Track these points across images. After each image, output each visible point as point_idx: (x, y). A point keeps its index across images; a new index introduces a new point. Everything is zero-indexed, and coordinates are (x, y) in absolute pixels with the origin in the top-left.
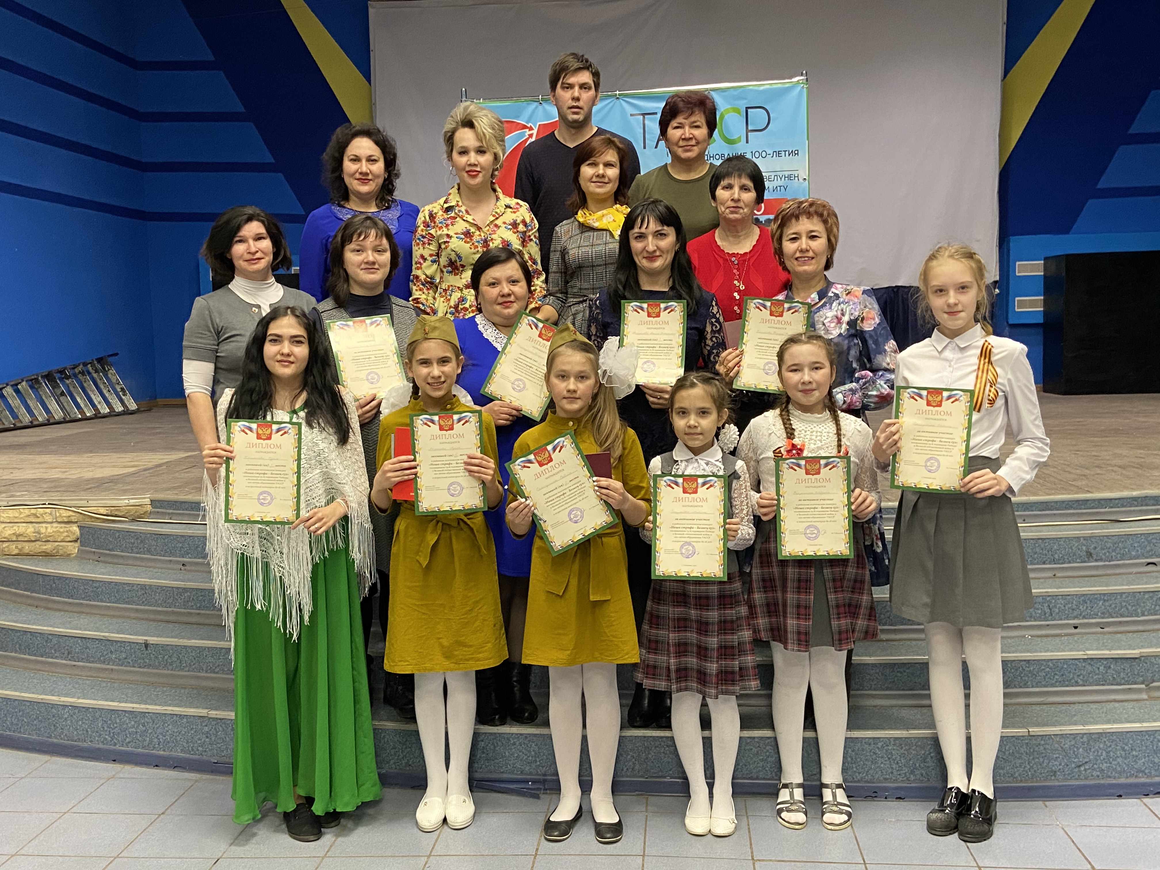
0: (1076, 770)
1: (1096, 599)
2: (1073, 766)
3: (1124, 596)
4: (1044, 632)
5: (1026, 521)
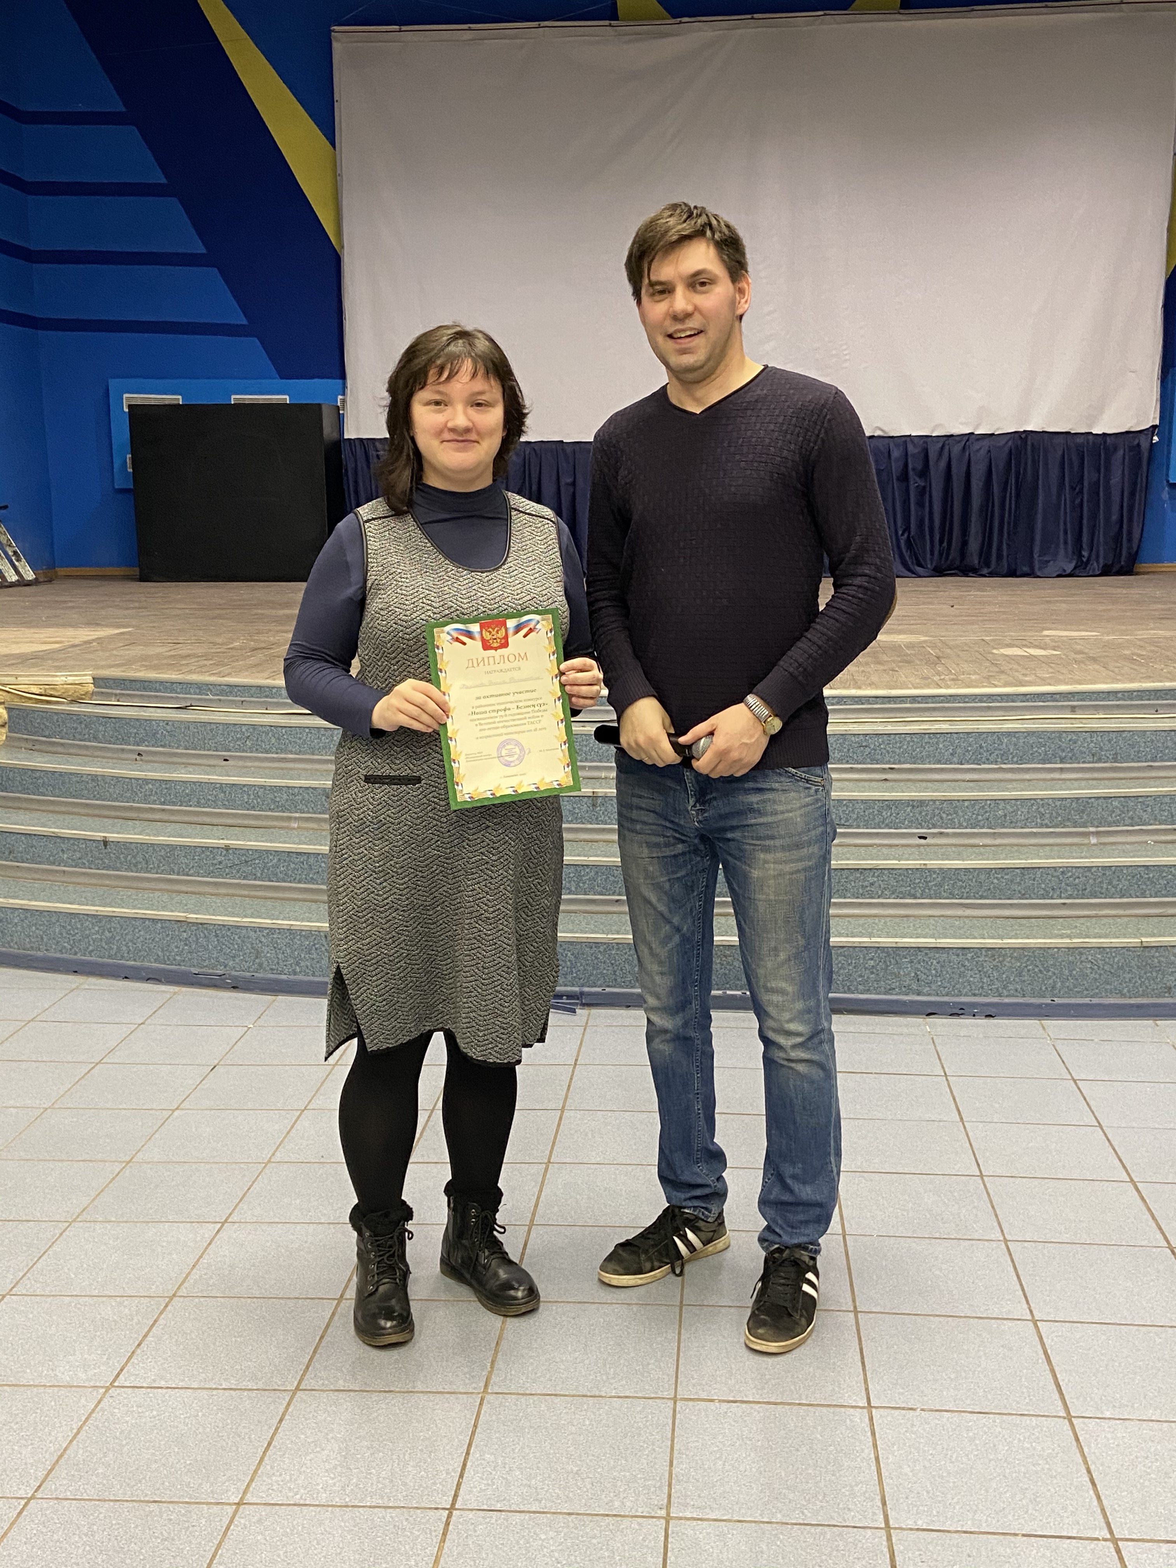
4: (1169, 838)
5: (1159, 711)
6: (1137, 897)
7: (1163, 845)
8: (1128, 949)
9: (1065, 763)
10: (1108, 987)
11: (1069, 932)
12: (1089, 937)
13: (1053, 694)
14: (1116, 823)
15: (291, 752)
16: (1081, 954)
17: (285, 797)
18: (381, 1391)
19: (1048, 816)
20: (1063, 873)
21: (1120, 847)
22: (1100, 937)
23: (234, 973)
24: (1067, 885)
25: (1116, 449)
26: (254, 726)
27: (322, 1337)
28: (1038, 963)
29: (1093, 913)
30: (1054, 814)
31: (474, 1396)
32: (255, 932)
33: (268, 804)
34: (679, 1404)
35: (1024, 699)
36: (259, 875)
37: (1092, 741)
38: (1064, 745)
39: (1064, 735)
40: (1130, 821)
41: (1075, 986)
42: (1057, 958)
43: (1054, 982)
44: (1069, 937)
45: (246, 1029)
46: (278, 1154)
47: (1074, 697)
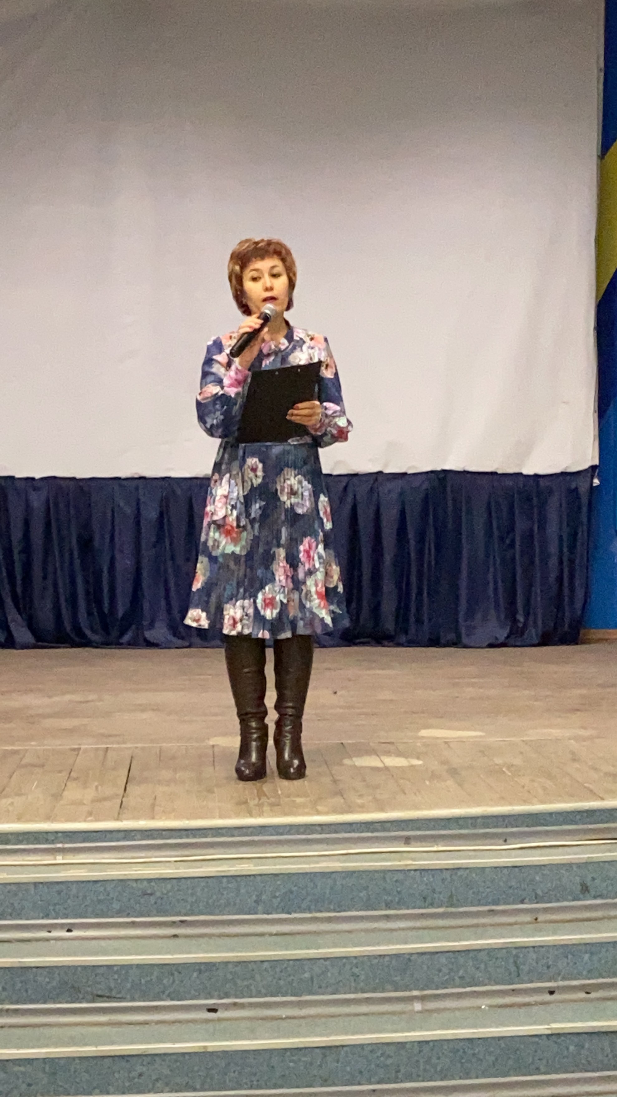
4: (506, 1001)
5: (508, 841)
7: (500, 1010)
9: (392, 909)
13: (383, 822)
14: (444, 984)
19: (363, 977)
20: (372, 1052)
25: (550, 492)
30: (371, 975)
35: (350, 829)
37: (422, 882)
40: (461, 981)
47: (407, 825)
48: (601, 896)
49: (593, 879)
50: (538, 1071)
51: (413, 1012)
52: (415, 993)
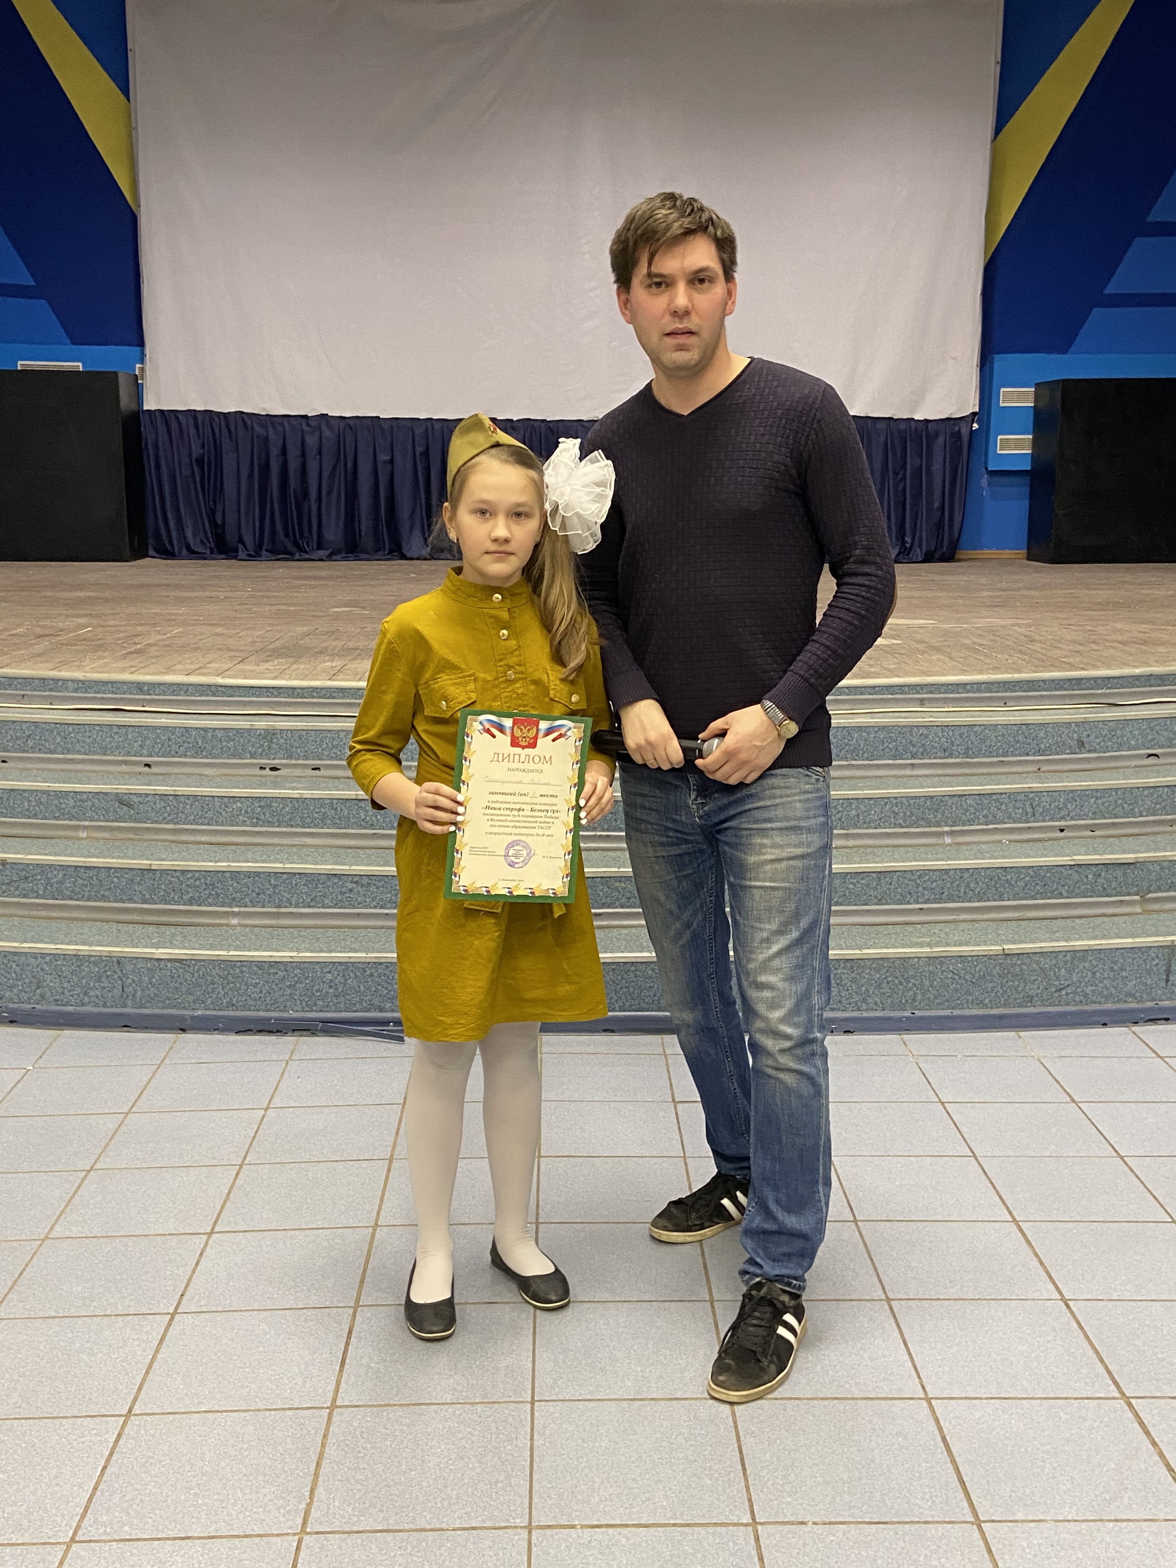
0: (1057, 994)
1: (1088, 795)
2: (1053, 990)
3: (1120, 793)
4: (1024, 836)
5: (1008, 704)
6: (995, 900)
7: (1018, 844)
8: (990, 957)
9: (915, 758)
10: (970, 998)
11: (928, 940)
12: (948, 945)
13: (901, 686)
14: (971, 822)
15: (79, 753)
16: (942, 963)
17: (72, 803)
18: (175, 1539)
19: (902, 815)
20: (920, 877)
21: (974, 847)
22: (960, 945)
23: (11, 1005)
24: (925, 889)
25: (937, 434)
26: (35, 723)
27: (104, 1468)
28: (898, 974)
29: (952, 917)
30: (908, 813)
31: (290, 1538)
32: (36, 958)
33: (53, 811)
34: (535, 1533)
35: (872, 692)
36: (41, 892)
37: (943, 736)
38: (915, 740)
39: (915, 729)
40: (985, 820)
41: (936, 997)
42: (917, 969)
43: (915, 993)
44: (929, 945)
45: (24, 1071)
46: (57, 1228)
47: (922, 689)
48: (1094, 751)
49: (1088, 736)
50: (1061, 896)
51: (943, 845)
52: (946, 829)
